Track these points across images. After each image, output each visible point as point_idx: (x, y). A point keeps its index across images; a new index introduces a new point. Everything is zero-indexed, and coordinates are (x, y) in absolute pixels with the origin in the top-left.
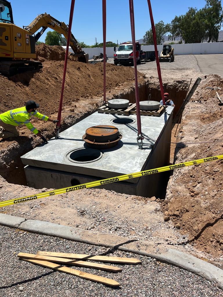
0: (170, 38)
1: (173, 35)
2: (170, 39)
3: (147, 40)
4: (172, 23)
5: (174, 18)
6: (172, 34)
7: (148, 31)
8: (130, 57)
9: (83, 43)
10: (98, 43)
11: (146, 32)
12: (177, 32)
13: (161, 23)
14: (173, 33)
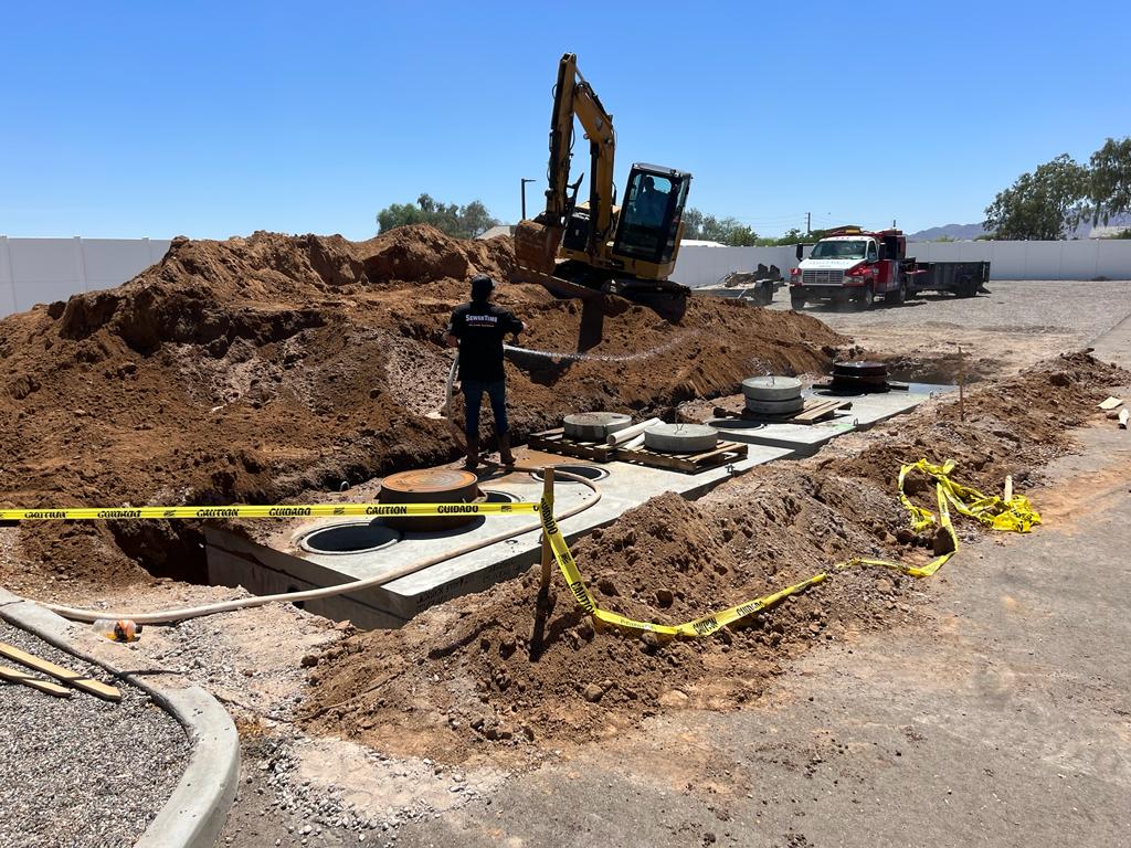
0: (1083, 217)
1: (1099, 205)
2: (1087, 221)
3: (1001, 223)
4: (1092, 163)
5: (1100, 147)
6: (1093, 202)
7: (1007, 190)
8: (850, 279)
9: (749, 229)
10: (798, 231)
11: (998, 196)
12: (1115, 195)
13: (1061, 161)
14: (1098, 200)
